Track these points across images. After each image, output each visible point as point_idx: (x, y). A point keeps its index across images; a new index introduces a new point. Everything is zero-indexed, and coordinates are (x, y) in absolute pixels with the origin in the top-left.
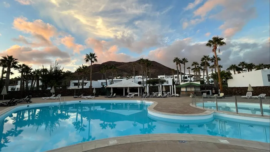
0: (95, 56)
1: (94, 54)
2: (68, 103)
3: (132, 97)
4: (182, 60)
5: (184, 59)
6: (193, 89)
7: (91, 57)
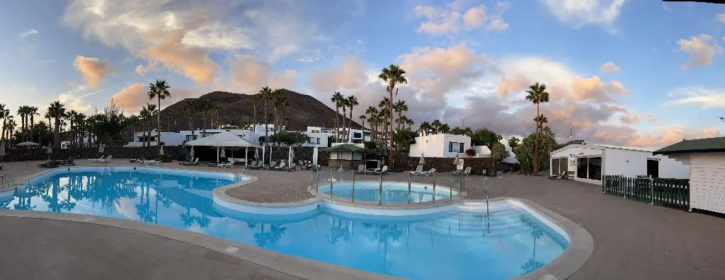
0: (165, 85)
1: (164, 83)
2: (118, 169)
3: (229, 167)
4: (348, 99)
5: (351, 98)
6: (349, 157)
7: (159, 89)
